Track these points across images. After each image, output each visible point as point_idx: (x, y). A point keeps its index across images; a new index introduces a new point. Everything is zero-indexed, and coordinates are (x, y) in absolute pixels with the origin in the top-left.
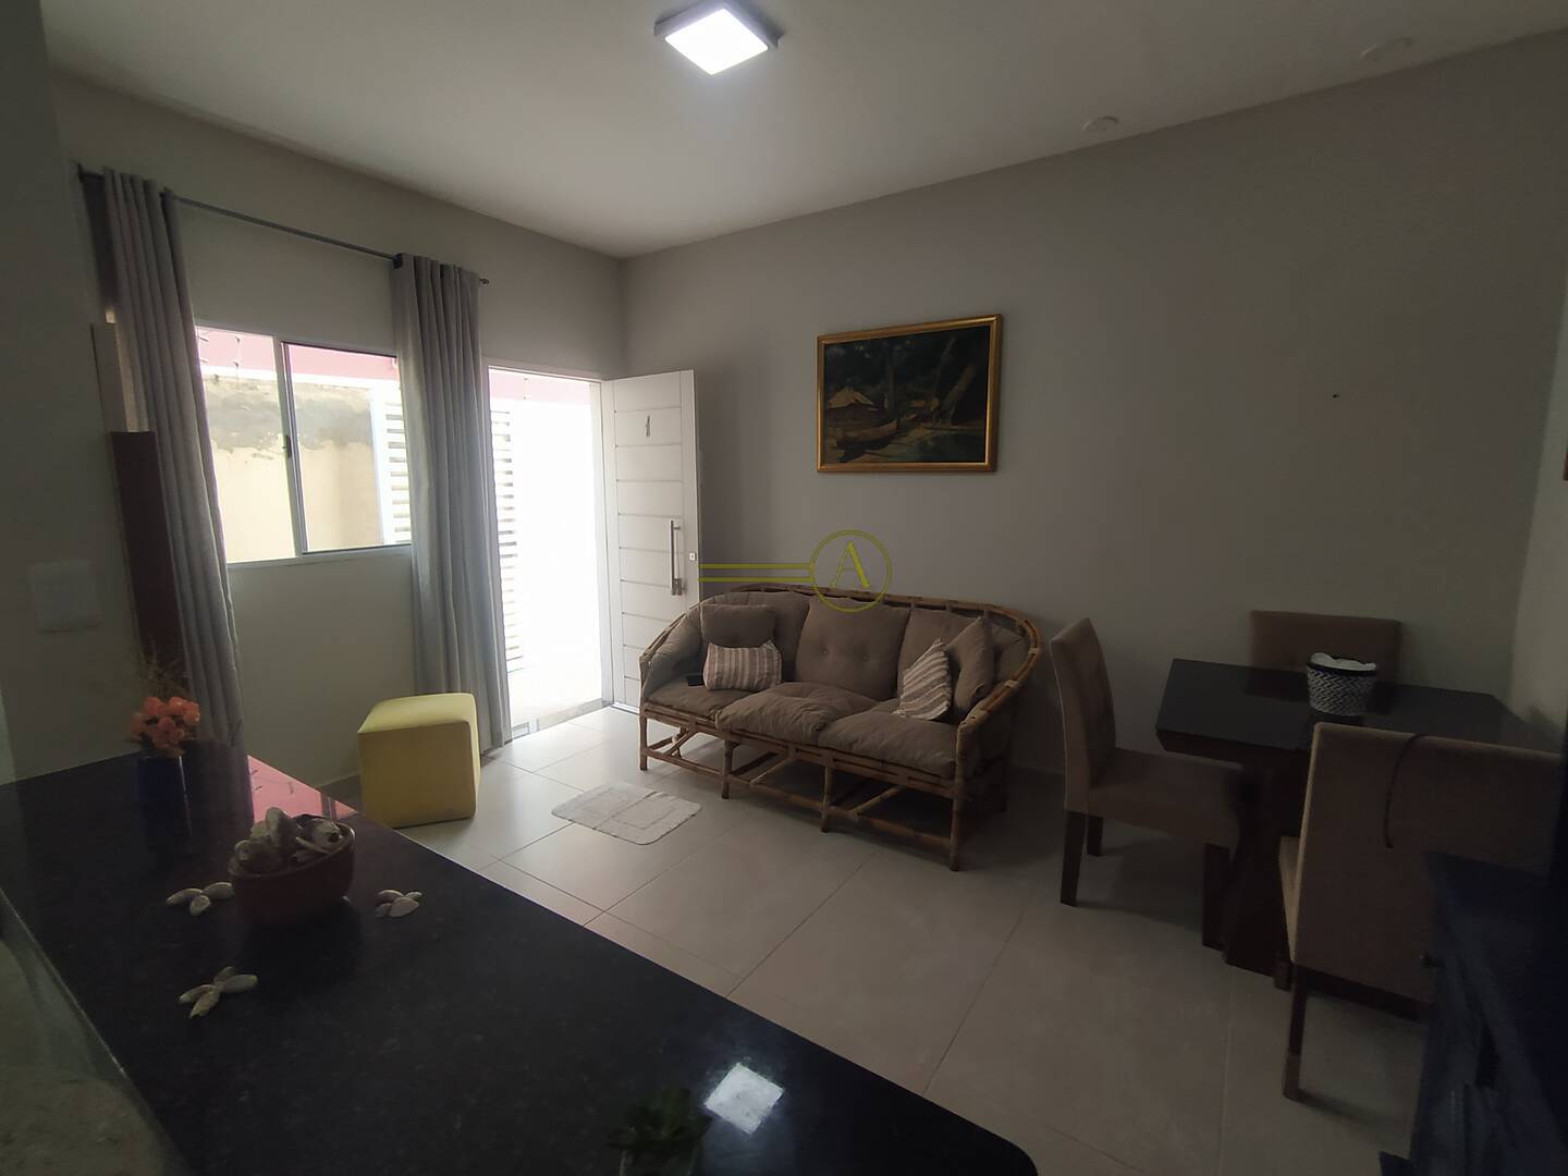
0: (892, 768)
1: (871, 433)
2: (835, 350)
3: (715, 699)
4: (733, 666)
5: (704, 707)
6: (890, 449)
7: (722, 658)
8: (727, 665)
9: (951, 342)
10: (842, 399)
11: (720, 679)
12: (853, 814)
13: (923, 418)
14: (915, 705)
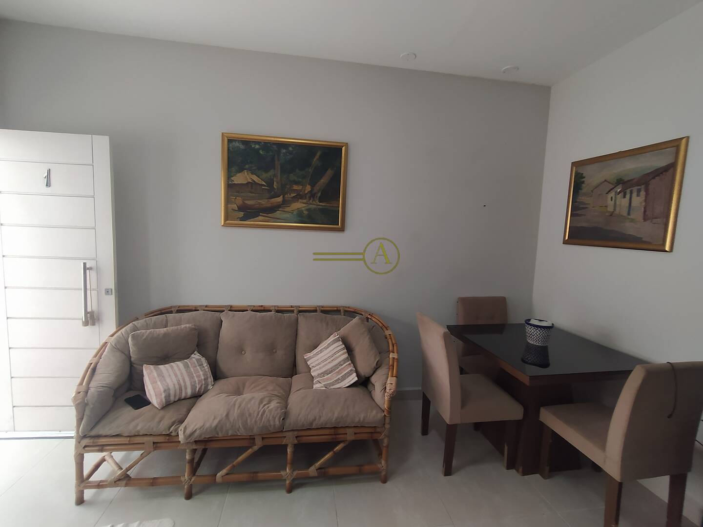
0: (341, 431)
1: (264, 203)
2: (237, 144)
3: (170, 416)
4: (176, 382)
5: (162, 427)
6: (278, 214)
7: (161, 375)
8: (168, 380)
9: (319, 154)
10: (241, 178)
11: (168, 396)
12: (312, 471)
13: (299, 197)
14: (327, 379)
